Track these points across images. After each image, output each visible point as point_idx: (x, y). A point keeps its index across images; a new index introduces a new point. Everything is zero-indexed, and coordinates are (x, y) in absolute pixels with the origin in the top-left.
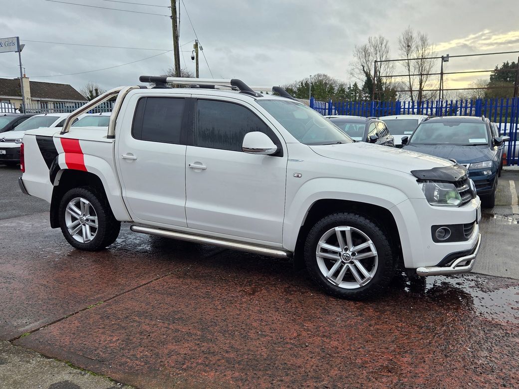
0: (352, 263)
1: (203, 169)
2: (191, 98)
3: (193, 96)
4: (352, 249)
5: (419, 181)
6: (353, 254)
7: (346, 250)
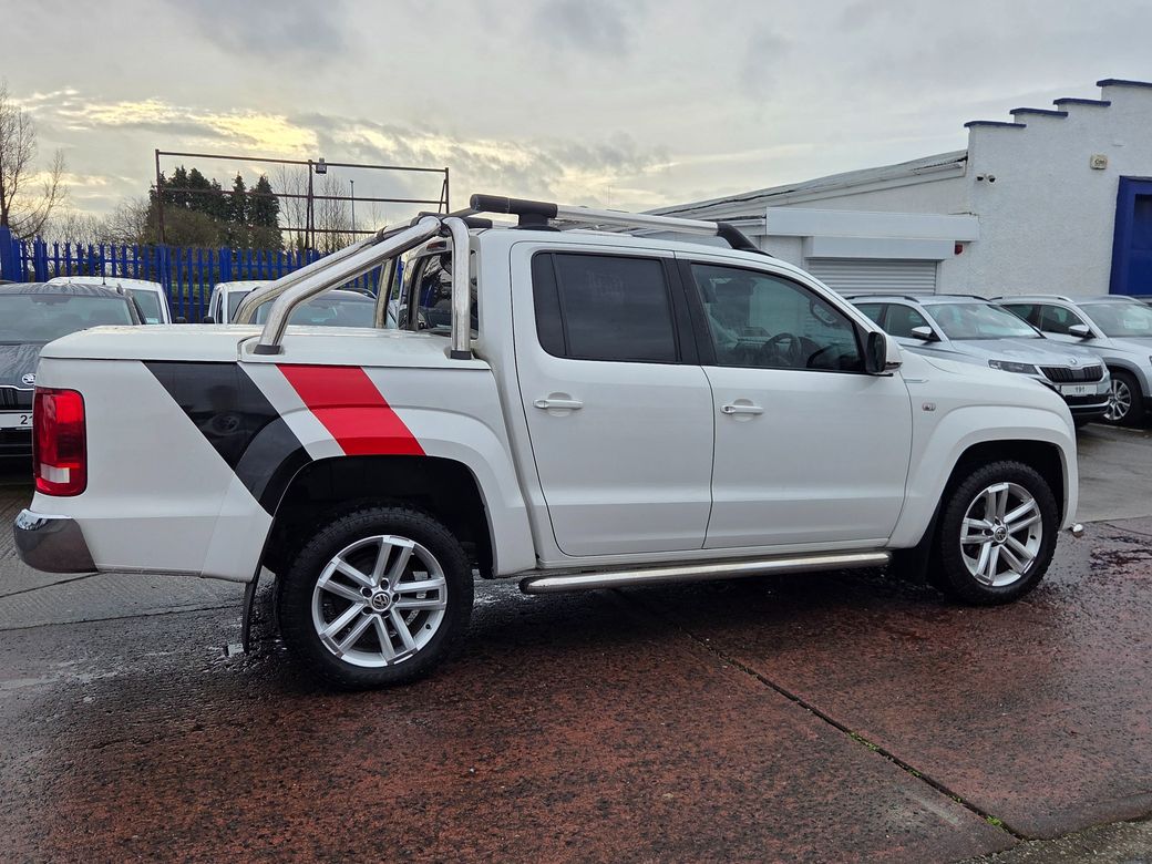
1: (756, 414)
2: (675, 261)
3: (679, 256)
4: (1005, 519)
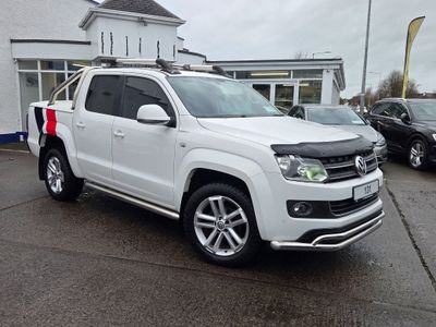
0: (226, 230)
4: (225, 217)
5: (278, 155)
6: (227, 222)
7: (221, 218)
